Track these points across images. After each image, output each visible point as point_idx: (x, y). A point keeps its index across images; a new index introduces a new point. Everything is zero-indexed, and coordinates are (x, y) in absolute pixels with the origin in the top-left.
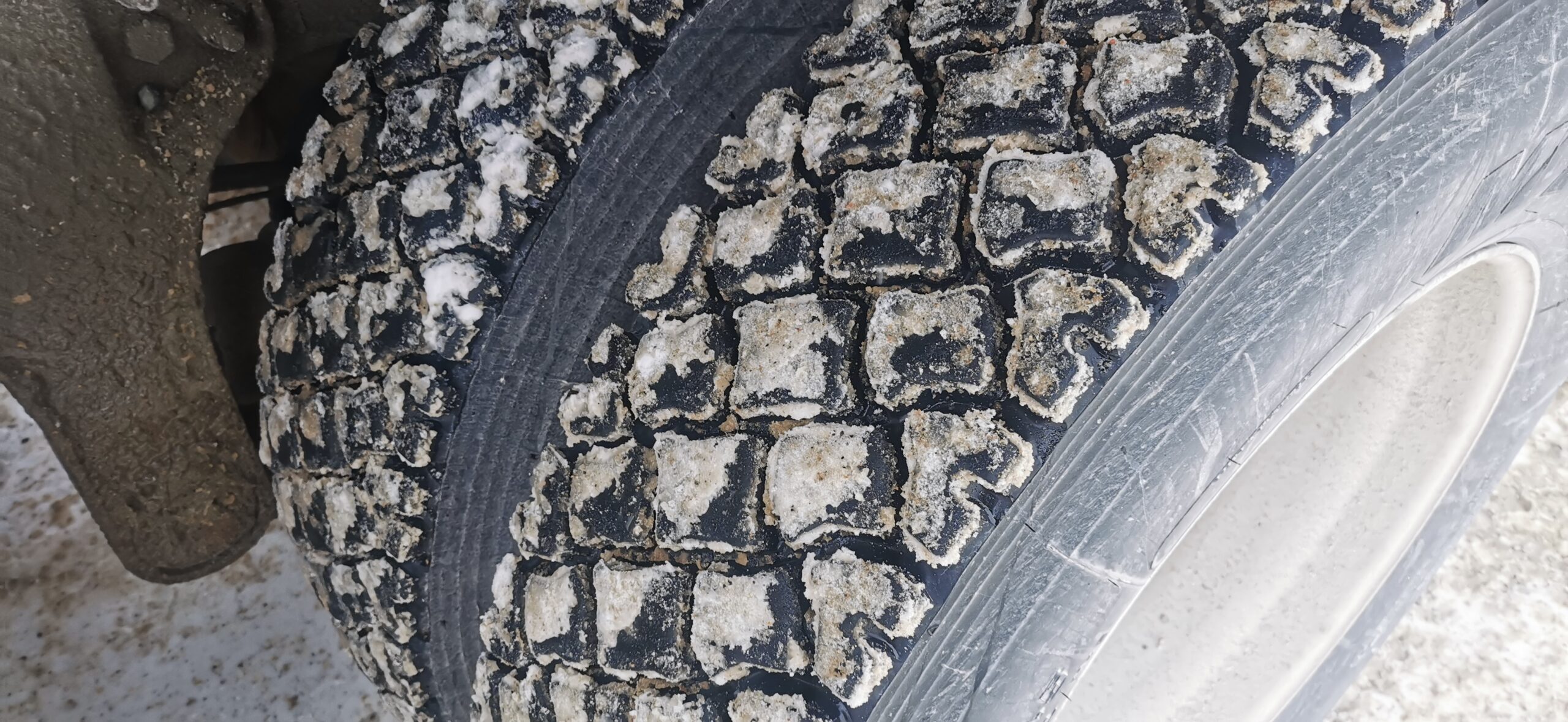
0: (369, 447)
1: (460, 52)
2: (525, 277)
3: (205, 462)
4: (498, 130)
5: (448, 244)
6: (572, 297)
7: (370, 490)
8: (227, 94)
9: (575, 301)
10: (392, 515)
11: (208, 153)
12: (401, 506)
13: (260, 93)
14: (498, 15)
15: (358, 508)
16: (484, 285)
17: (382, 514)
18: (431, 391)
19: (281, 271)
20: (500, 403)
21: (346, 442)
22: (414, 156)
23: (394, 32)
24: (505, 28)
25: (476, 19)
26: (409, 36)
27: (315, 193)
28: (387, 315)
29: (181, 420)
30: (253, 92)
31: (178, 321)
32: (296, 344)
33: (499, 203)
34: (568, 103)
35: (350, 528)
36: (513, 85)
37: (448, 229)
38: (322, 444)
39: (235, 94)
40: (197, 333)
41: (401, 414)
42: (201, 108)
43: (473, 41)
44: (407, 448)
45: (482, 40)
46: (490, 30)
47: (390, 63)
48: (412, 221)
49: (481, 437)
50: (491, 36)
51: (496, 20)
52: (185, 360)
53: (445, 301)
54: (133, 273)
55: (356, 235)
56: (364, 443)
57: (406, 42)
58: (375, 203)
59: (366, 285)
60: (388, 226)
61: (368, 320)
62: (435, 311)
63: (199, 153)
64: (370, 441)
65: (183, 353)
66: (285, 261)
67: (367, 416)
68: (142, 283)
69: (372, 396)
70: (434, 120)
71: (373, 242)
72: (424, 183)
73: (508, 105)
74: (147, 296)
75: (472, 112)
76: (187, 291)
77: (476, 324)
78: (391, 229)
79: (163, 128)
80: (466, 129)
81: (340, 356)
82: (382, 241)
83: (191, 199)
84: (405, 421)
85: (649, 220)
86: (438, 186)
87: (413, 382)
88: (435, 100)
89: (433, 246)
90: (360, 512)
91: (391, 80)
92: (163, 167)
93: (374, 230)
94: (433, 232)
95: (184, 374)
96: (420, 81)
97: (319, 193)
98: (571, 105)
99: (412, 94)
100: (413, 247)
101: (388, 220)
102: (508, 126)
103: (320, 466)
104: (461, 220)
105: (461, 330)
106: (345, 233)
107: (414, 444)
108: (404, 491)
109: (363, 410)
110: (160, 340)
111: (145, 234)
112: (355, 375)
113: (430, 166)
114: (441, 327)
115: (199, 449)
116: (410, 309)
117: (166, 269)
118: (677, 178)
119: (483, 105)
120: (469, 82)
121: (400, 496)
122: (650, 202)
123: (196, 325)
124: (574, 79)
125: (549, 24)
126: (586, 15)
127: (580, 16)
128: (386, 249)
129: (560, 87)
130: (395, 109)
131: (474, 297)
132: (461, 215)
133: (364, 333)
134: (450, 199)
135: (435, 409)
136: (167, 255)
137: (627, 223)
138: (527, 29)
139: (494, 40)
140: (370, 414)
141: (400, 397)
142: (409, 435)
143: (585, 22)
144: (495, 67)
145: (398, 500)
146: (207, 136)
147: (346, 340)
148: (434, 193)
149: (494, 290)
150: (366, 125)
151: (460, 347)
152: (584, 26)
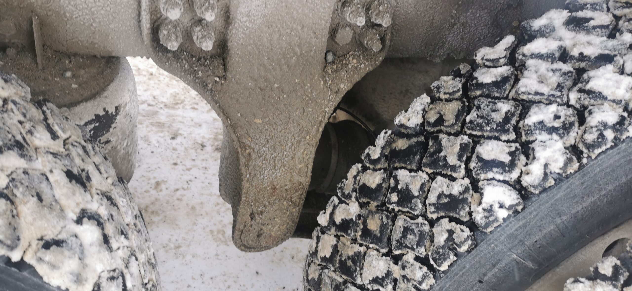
0: (413, 249)
1: (529, 94)
2: (533, 206)
3: (284, 209)
4: (548, 137)
5: (501, 178)
6: (541, 221)
7: (404, 267)
8: (362, 66)
9: (541, 223)
10: (411, 284)
11: (346, 87)
12: (420, 283)
13: (374, 70)
14: (557, 84)
15: (388, 271)
16: (518, 204)
17: (405, 281)
18: (466, 240)
19: (380, 152)
20: (485, 254)
21: (398, 241)
22: (490, 131)
23: (487, 72)
24: (560, 91)
25: (542, 82)
26: (496, 77)
27: (416, 127)
28: (450, 196)
29: (286, 190)
30: (371, 69)
31: (305, 150)
32: (379, 186)
33: (542, 171)
34: (598, 138)
35: (377, 277)
36: (562, 119)
37: (505, 171)
38: (379, 235)
39: (365, 68)
40: (309, 157)
41: (442, 243)
42: (349, 68)
43: (540, 91)
44: (440, 259)
45: (546, 93)
46: (552, 90)
47: (481, 86)
48: (480, 159)
49: (468, 266)
50: (552, 92)
51: (555, 86)
52: (300, 166)
53: (493, 203)
54: (299, 125)
55: (442, 154)
56: (410, 246)
57: (494, 79)
58: (459, 144)
59: (439, 178)
60: (464, 157)
61: (438, 194)
62: (484, 205)
63: (342, 86)
64: (415, 247)
65: (300, 163)
66: (383, 148)
67: (417, 235)
68: (300, 130)
69: (424, 227)
70: (507, 118)
71: (452, 160)
72: (495, 146)
73: (558, 128)
74: (298, 136)
75: (534, 124)
76: (314, 139)
77: (504, 219)
78: (464, 159)
79: (332, 71)
80: (528, 130)
81: (411, 203)
82: (459, 162)
83: (331, 103)
84: (443, 247)
85: (593, 199)
86: (504, 150)
87: (457, 232)
88: (509, 111)
89: (490, 175)
90: (388, 274)
91: (478, 93)
92: (327, 87)
93: (455, 156)
94: (495, 170)
95: (297, 172)
96: (499, 98)
97: (418, 127)
98: (600, 140)
99: (495, 103)
100: (479, 172)
101: (464, 154)
102: (555, 137)
103: (371, 243)
104: (513, 170)
105: (496, 220)
106: (434, 151)
107: (445, 259)
108: (425, 277)
109: (416, 232)
110: (295, 154)
111: (309, 111)
112: (416, 214)
113: (497, 138)
114: (486, 214)
115: (285, 203)
116: (467, 199)
117: (310, 128)
118: (614, 185)
119: (541, 123)
120: (534, 109)
121: (422, 278)
122: (598, 192)
123: (310, 154)
124: (603, 128)
125: (590, 98)
126: (614, 101)
127: (610, 100)
128: (460, 166)
129: (594, 129)
130: (482, 106)
131: (510, 208)
132: (514, 168)
133: (432, 198)
134: (510, 158)
135: (464, 248)
136: (313, 122)
137: (583, 197)
138: (573, 97)
139: (553, 96)
140: (419, 235)
141: (446, 235)
142: (444, 254)
143: (612, 104)
144: (553, 108)
145: (420, 280)
146: (348, 81)
147: (417, 197)
148: (501, 152)
149: (520, 208)
150: (460, 108)
151: (492, 226)
152: (610, 105)
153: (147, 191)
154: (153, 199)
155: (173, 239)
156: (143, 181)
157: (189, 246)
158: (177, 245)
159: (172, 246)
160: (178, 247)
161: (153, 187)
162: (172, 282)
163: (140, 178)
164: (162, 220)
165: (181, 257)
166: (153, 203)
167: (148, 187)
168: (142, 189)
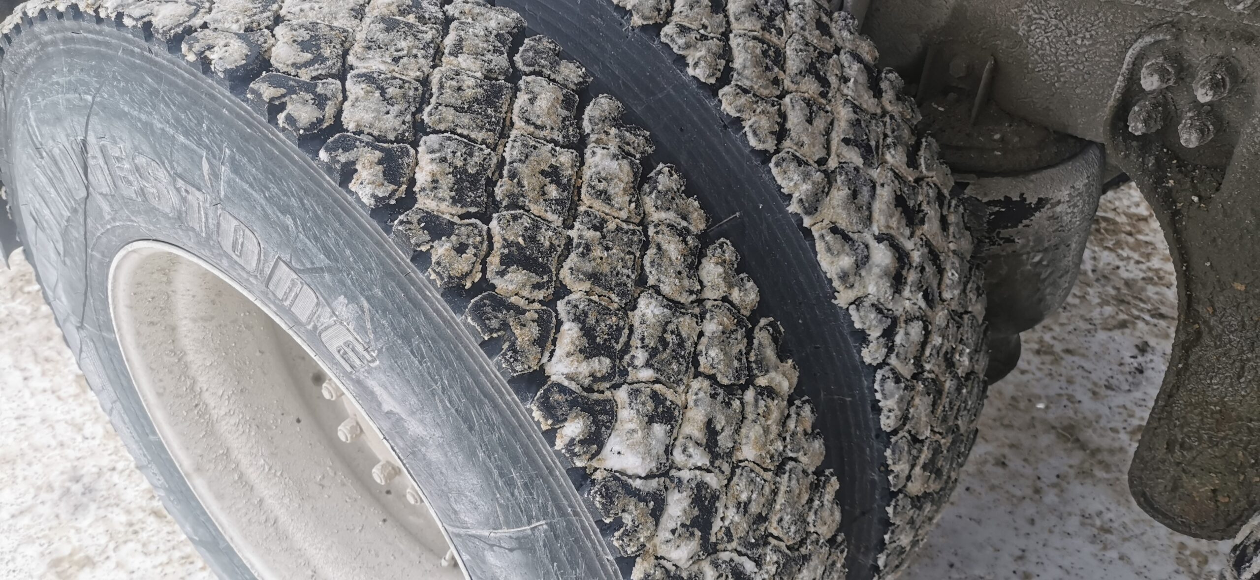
153: (1114, 430)
154: (1117, 445)
155: (1108, 516)
156: (1120, 413)
157: (1125, 540)
158: (1106, 526)
159: (1098, 522)
160: (1108, 531)
161: (1129, 429)
162: (1061, 567)
163: (1118, 407)
164: (1108, 480)
165: (1101, 546)
166: (1112, 451)
167: (1119, 425)
168: (1109, 422)
